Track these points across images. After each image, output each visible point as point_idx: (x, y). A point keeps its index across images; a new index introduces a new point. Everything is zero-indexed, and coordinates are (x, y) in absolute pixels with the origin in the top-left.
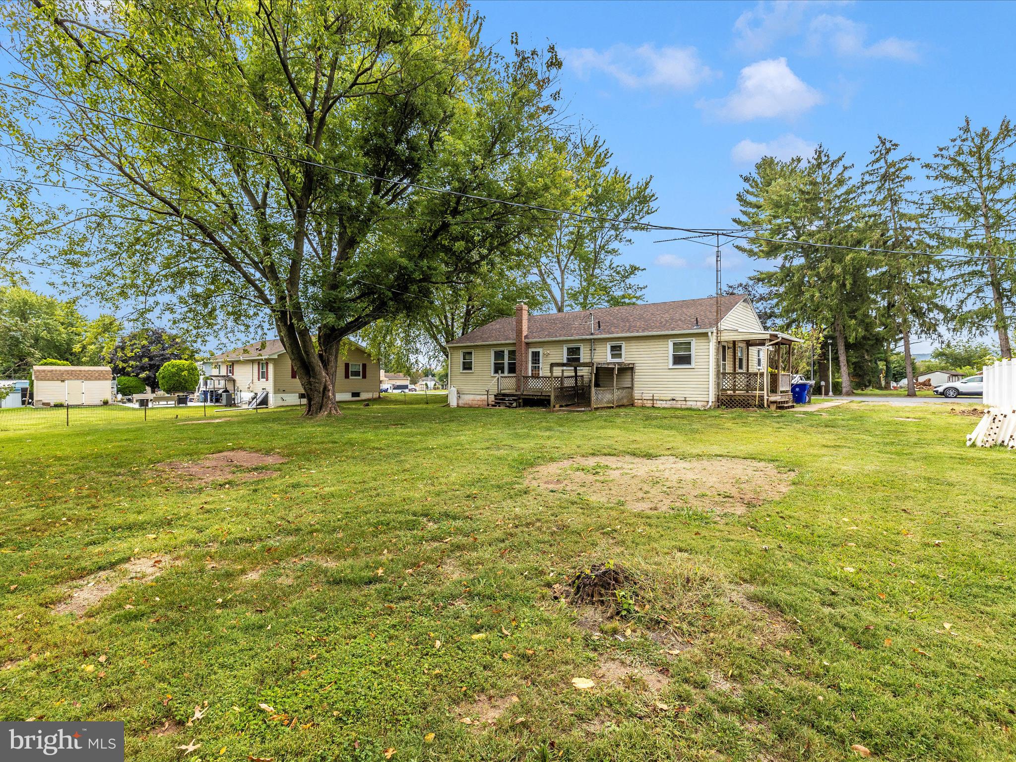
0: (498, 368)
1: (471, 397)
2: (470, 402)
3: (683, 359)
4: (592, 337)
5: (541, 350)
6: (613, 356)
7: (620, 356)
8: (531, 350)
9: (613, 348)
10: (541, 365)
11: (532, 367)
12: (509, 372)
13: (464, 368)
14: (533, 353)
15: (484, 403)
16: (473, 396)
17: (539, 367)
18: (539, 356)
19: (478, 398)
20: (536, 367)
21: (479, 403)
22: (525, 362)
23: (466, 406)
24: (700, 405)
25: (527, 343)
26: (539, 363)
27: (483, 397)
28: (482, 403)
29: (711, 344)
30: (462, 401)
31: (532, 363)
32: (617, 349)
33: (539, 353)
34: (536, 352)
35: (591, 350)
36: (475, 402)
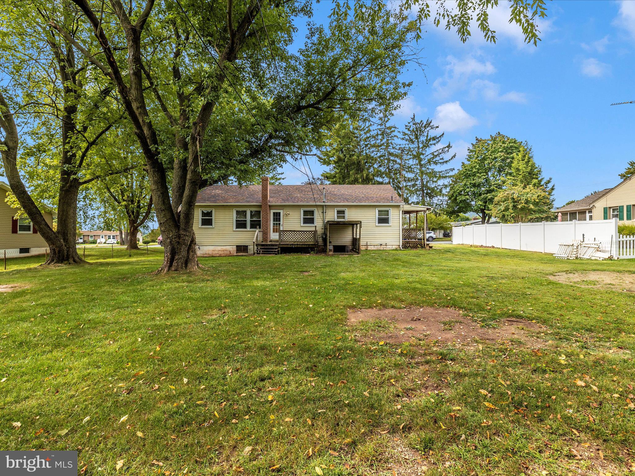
0: (241, 225)
1: (212, 248)
2: (210, 253)
3: (383, 220)
4: (323, 204)
5: (281, 212)
6: (338, 217)
7: (344, 217)
8: (272, 211)
9: (339, 212)
10: (281, 223)
11: (274, 224)
12: (251, 227)
13: (203, 224)
14: (274, 213)
15: (225, 252)
16: (213, 247)
17: (279, 224)
18: (280, 216)
19: (219, 248)
20: (277, 224)
21: (221, 253)
22: (267, 220)
23: (205, 256)
24: (394, 247)
25: (270, 206)
26: (280, 221)
27: (224, 248)
28: (223, 252)
29: (401, 212)
30: (201, 252)
31: (274, 221)
32: (341, 213)
33: (280, 213)
34: (277, 213)
35: (323, 213)
36: (216, 252)
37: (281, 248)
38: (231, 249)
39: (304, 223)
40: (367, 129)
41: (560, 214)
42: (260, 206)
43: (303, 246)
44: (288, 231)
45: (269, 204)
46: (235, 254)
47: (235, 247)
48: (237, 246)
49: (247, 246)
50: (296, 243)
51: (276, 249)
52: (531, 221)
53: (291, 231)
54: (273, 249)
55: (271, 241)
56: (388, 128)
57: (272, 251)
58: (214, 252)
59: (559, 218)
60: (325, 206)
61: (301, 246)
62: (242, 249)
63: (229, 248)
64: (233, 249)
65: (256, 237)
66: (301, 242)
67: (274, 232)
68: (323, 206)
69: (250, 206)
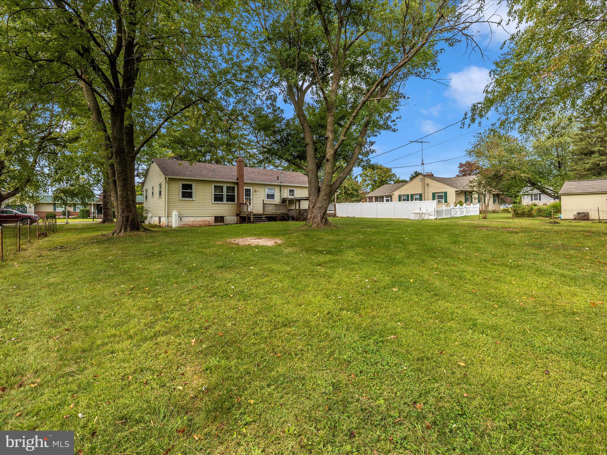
0: (218, 198)
1: (192, 219)
2: (191, 223)
4: (282, 184)
5: (251, 188)
6: (290, 195)
7: (293, 195)
8: (244, 188)
9: (290, 191)
11: (246, 198)
12: (227, 201)
13: (183, 197)
14: (246, 189)
15: (205, 223)
16: (194, 218)
17: (250, 199)
18: (250, 192)
19: (199, 219)
20: (248, 198)
21: (200, 223)
22: (243, 195)
23: (186, 226)
25: (243, 183)
26: (250, 196)
27: (204, 219)
28: (202, 223)
30: (183, 223)
31: (246, 196)
32: (292, 192)
33: (250, 190)
34: (248, 189)
35: (280, 191)
36: (196, 223)
38: (210, 220)
39: (267, 198)
41: (374, 198)
42: (235, 183)
46: (214, 224)
47: (213, 219)
48: (215, 217)
49: (224, 217)
50: (275, 213)
52: (353, 202)
58: (194, 223)
59: (374, 200)
60: (283, 186)
62: (219, 219)
63: (208, 219)
64: (211, 220)
68: (281, 186)
69: (227, 182)
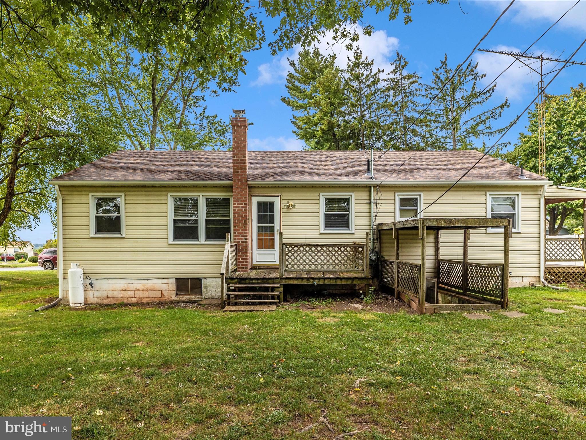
0: (185, 230)
1: (120, 284)
2: (117, 295)
4: (371, 182)
5: (276, 200)
7: (413, 213)
8: (255, 200)
9: (404, 201)
10: (276, 226)
11: (260, 228)
12: (208, 237)
13: (99, 229)
14: (260, 204)
15: (152, 294)
16: (123, 282)
17: (272, 229)
18: (272, 210)
19: (137, 284)
20: (266, 229)
21: (140, 294)
22: (244, 220)
23: (106, 302)
24: (526, 282)
25: (250, 187)
26: (272, 222)
27: (149, 284)
28: (145, 294)
29: (542, 201)
30: (97, 294)
31: (260, 222)
32: (409, 203)
33: (272, 204)
34: (266, 204)
35: (370, 203)
36: (131, 293)
37: (285, 286)
38: (164, 287)
39: (328, 226)
40: (372, 79)
42: (229, 188)
43: (339, 282)
44: (302, 245)
45: (250, 182)
46: (174, 298)
47: (172, 284)
48: (177, 279)
49: (200, 280)
50: (321, 275)
51: (273, 290)
53: (308, 245)
54: (267, 290)
55: (253, 268)
56: (405, 78)
57: (267, 297)
58: (126, 294)
60: (376, 186)
61: (332, 282)
62: (188, 285)
63: (159, 284)
64: (168, 286)
65: (225, 260)
66: (332, 273)
67: (259, 246)
68: (370, 187)
69: (205, 186)
